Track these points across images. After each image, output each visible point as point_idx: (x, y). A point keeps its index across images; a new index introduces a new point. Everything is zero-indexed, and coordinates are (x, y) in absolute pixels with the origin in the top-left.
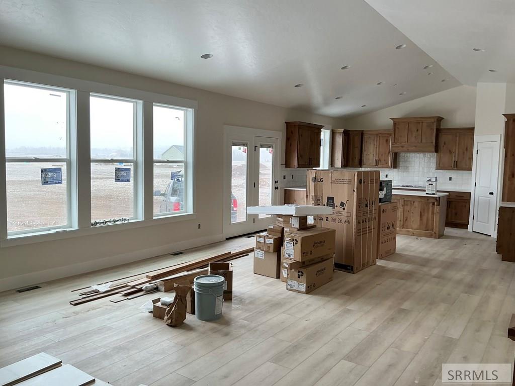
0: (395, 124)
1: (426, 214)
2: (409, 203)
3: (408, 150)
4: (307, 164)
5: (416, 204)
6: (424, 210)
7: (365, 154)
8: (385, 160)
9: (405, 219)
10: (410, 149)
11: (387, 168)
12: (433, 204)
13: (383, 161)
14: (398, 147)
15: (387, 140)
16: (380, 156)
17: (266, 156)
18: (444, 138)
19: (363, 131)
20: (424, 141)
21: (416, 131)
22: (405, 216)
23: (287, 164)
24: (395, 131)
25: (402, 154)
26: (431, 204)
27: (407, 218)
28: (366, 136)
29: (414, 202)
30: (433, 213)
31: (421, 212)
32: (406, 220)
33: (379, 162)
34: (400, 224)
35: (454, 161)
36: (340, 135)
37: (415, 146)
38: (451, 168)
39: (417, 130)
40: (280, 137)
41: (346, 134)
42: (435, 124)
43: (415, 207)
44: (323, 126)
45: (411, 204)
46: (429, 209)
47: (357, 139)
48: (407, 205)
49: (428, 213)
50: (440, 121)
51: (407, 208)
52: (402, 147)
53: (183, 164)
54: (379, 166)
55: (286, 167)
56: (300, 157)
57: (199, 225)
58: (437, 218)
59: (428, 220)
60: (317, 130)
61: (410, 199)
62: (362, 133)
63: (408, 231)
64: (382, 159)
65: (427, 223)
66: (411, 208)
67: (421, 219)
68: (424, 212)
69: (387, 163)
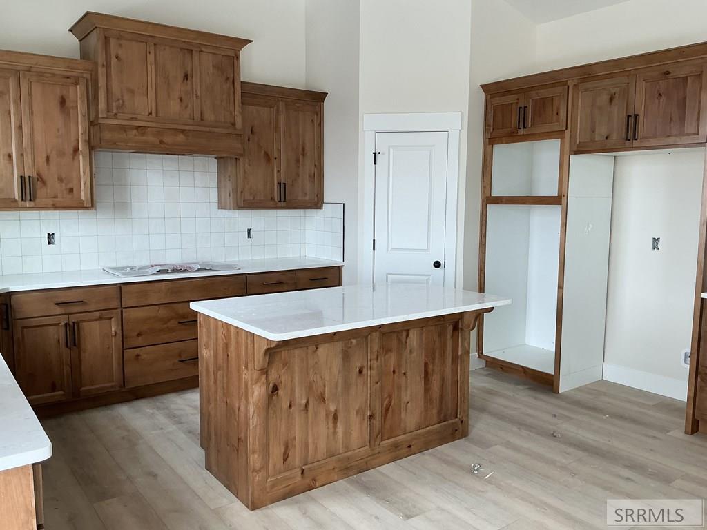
1: (437, 369)
2: (394, 343)
3: (161, 142)
5: (414, 335)
6: (434, 354)
8: (60, 180)
9: (385, 403)
14: (125, 129)
15: (63, 102)
16: (40, 161)
21: (180, 77)
24: (107, 66)
26: (450, 328)
29: (407, 336)
31: (426, 364)
32: (387, 410)
33: (39, 186)
34: (372, 427)
35: (280, 184)
38: (271, 203)
39: (186, 77)
43: (411, 352)
45: (399, 340)
48: (389, 351)
49: (443, 363)
51: (392, 359)
54: (38, 202)
59: (443, 383)
63: (396, 446)
64: (50, 174)
65: (442, 397)
66: (400, 355)
67: (427, 390)
68: (433, 363)
69: (71, 190)
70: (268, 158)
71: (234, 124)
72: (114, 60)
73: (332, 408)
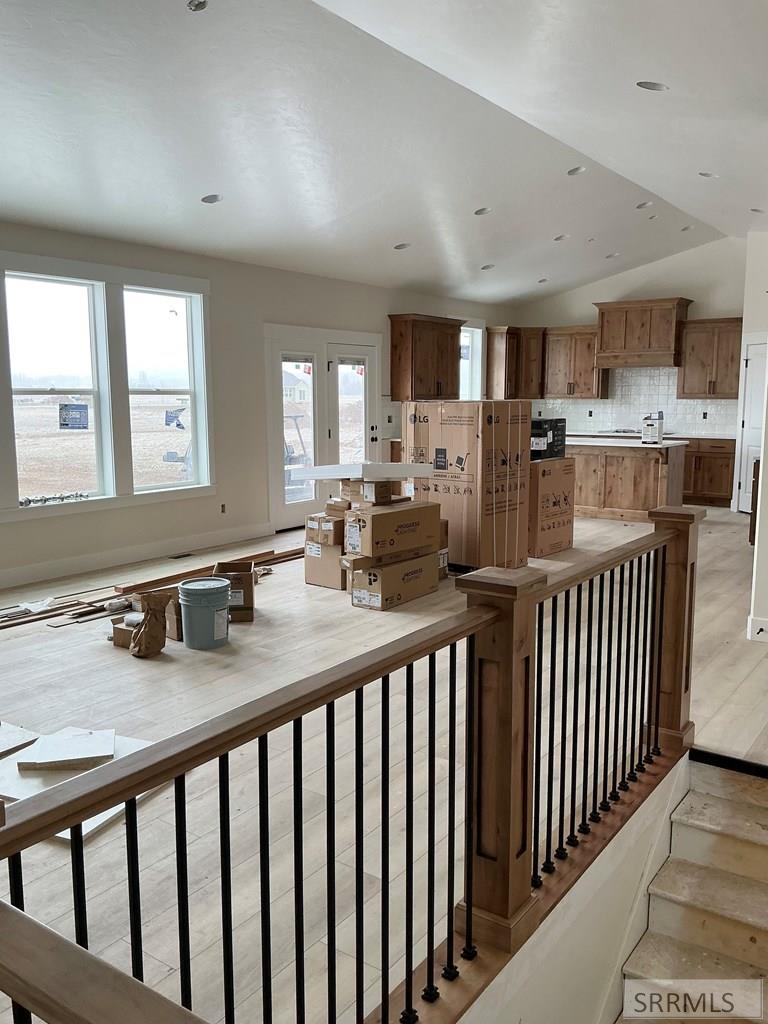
0: (602, 314)
1: (644, 481)
2: (616, 462)
3: (626, 362)
4: (432, 392)
5: (627, 462)
6: (641, 472)
7: (550, 372)
8: (585, 384)
9: (608, 490)
10: (629, 361)
11: (591, 398)
12: (657, 461)
13: (582, 386)
14: (608, 358)
15: (589, 346)
16: (577, 375)
17: (351, 381)
18: (691, 339)
19: (546, 329)
20: (654, 344)
21: (640, 325)
22: (608, 485)
23: (395, 395)
24: (602, 327)
25: (619, 371)
26: (653, 462)
27: (611, 488)
28: (551, 338)
30: (656, 479)
31: (635, 477)
32: (610, 492)
33: (576, 387)
34: (600, 499)
35: (710, 382)
36: (502, 337)
37: (639, 356)
38: (703, 395)
39: (643, 325)
40: (379, 345)
41: (514, 335)
42: (674, 312)
43: (625, 469)
44: (465, 322)
45: (618, 461)
46: (648, 471)
47: (535, 346)
48: (612, 465)
49: (648, 479)
50: (687, 306)
51: (612, 470)
52: (616, 357)
53: (188, 397)
54: (575, 395)
55: (392, 400)
56: (418, 380)
57: (223, 506)
58: (662, 486)
59: (647, 490)
60: (452, 329)
61: (616, 454)
62: (544, 333)
63: (613, 513)
64: (581, 381)
65: (646, 497)
66: (618, 470)
67: (635, 490)
68: (640, 477)
69: (589, 389)
70: (703, 365)
71: (669, 347)
72: (606, 324)
73: (579, 484)
